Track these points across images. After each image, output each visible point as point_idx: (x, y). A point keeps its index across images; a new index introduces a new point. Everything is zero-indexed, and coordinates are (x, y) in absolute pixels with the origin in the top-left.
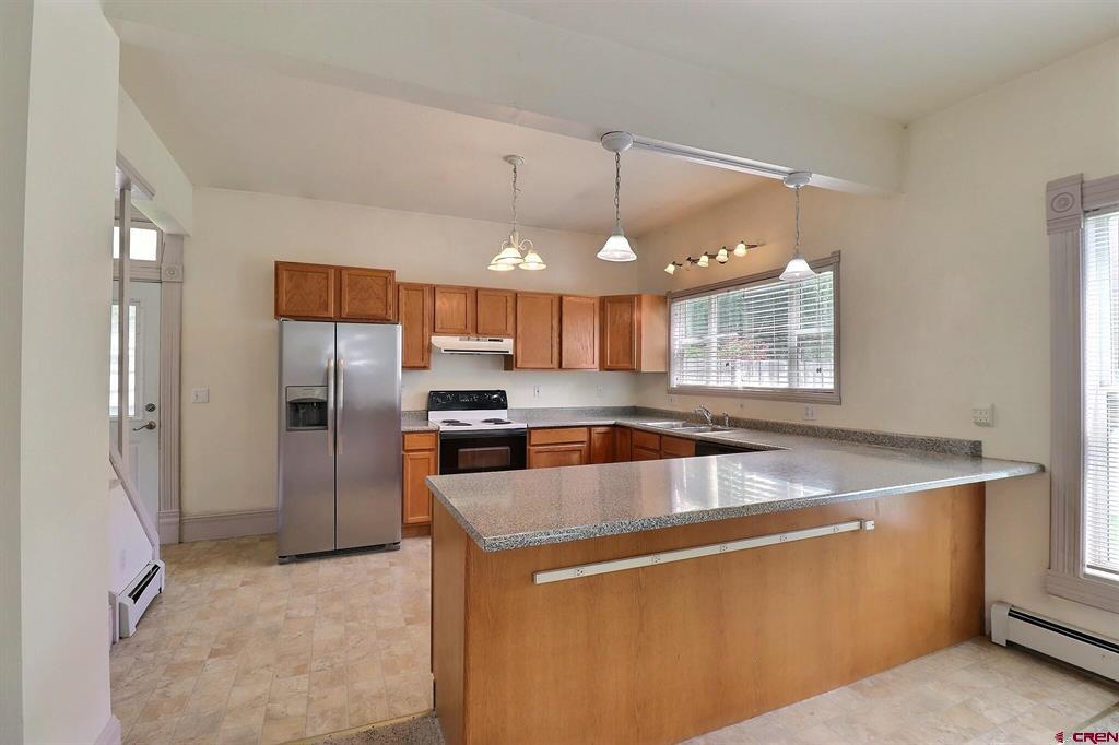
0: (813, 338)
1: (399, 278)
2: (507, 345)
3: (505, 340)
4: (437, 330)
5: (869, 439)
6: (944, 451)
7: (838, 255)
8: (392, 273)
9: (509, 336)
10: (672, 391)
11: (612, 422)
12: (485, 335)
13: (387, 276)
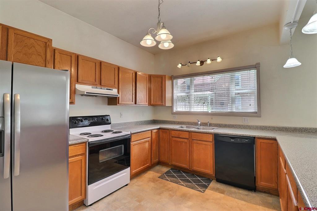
0: (246, 94)
1: (54, 45)
2: (114, 92)
3: (113, 89)
4: (79, 81)
5: (276, 129)
6: (309, 132)
7: (258, 64)
8: (50, 41)
9: (115, 88)
10: (173, 113)
11: (158, 127)
12: (104, 86)
13: (47, 42)
